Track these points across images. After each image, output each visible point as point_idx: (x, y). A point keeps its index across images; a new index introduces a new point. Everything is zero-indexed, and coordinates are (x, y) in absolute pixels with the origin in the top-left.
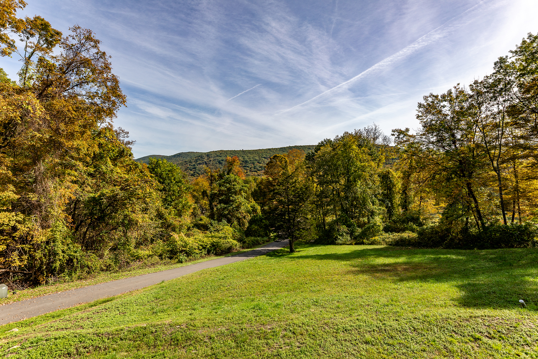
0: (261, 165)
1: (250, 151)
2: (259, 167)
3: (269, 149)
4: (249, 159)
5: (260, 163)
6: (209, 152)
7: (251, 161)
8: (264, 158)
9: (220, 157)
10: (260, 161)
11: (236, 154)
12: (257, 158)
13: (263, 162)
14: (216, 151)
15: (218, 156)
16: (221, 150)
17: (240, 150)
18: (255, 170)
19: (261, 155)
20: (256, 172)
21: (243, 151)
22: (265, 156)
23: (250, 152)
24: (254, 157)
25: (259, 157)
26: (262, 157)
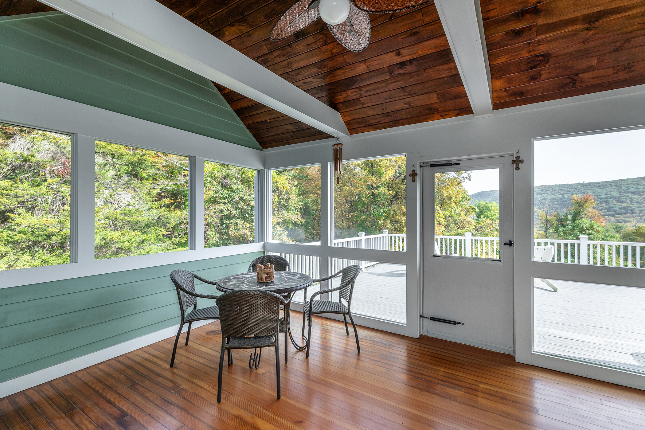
0: (625, 205)
1: (599, 183)
2: (621, 209)
4: (597, 195)
5: (622, 202)
7: (601, 199)
8: (633, 193)
9: (541, 194)
10: (623, 199)
11: (570, 190)
12: (615, 194)
13: (628, 201)
16: (542, 186)
17: (579, 184)
18: (611, 213)
19: (623, 188)
20: (613, 216)
21: (584, 185)
23: (598, 185)
24: (608, 193)
25: (620, 192)
26: (626, 192)
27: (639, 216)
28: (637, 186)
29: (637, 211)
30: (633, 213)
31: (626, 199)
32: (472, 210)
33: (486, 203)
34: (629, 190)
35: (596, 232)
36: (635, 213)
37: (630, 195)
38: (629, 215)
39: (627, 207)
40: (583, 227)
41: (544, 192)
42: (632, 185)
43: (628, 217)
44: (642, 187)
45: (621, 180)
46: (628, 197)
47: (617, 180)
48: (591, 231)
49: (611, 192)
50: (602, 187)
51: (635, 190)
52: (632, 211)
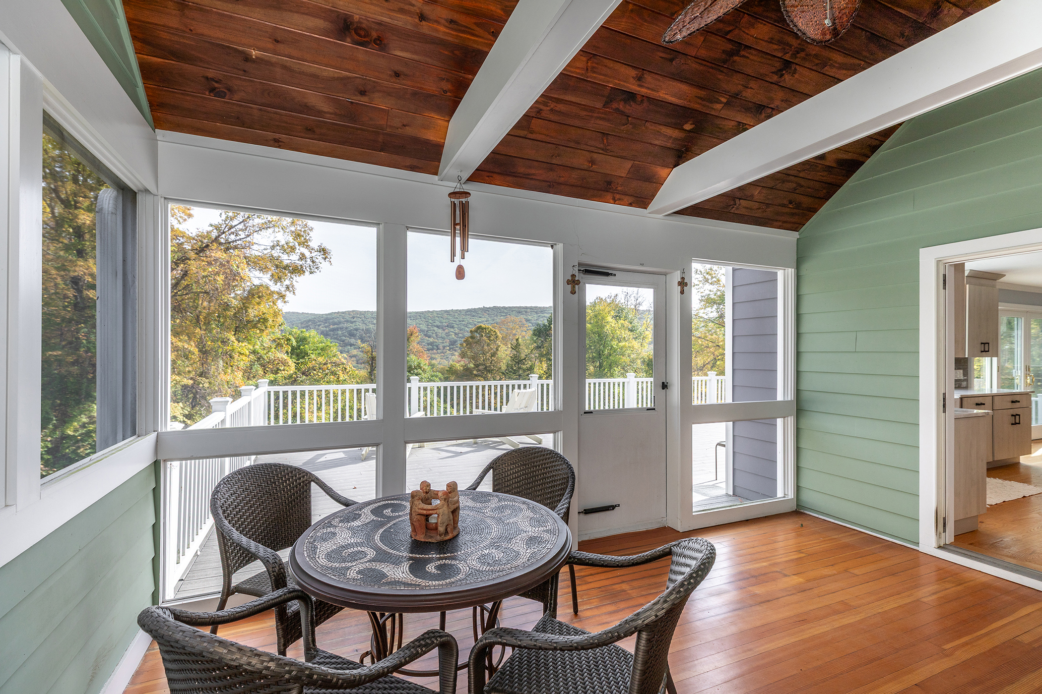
0: (431, 340)
3: (446, 311)
5: (429, 337)
6: (329, 314)
8: (438, 327)
9: (352, 323)
10: (430, 333)
13: (434, 335)
14: (343, 313)
15: (347, 321)
16: (353, 311)
19: (430, 321)
22: (438, 323)
25: (428, 325)
26: (433, 325)
27: (442, 353)
28: (441, 319)
29: (441, 348)
30: (438, 349)
31: (433, 333)
32: (286, 342)
33: (302, 332)
34: (435, 324)
35: (423, 371)
36: (440, 349)
37: (436, 328)
38: (435, 351)
39: (434, 342)
40: (411, 366)
41: (355, 320)
42: (437, 318)
43: (434, 354)
44: (445, 321)
45: (429, 311)
46: (434, 331)
47: (425, 312)
48: (420, 371)
49: (420, 324)
50: (412, 318)
51: (439, 324)
52: (437, 346)
